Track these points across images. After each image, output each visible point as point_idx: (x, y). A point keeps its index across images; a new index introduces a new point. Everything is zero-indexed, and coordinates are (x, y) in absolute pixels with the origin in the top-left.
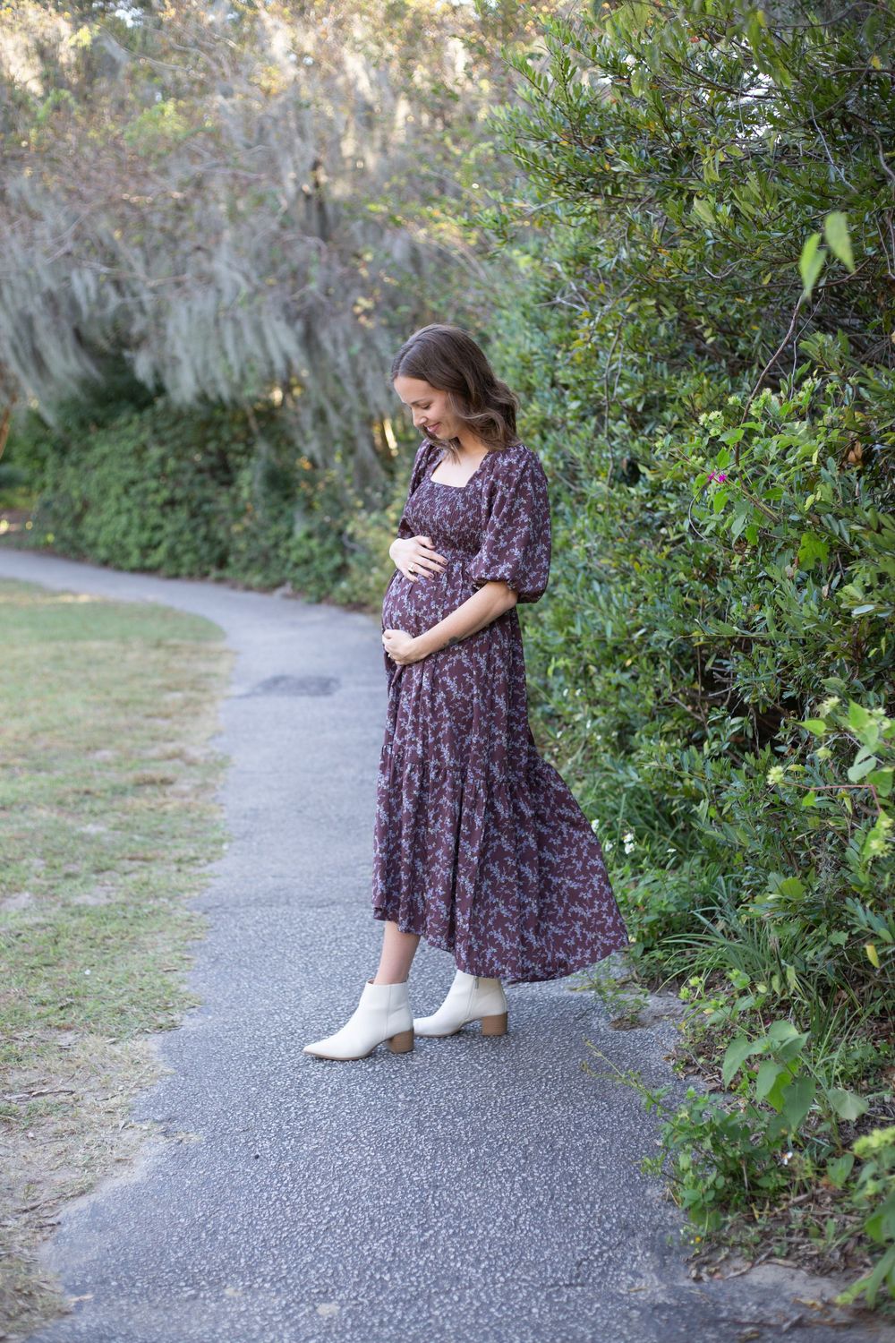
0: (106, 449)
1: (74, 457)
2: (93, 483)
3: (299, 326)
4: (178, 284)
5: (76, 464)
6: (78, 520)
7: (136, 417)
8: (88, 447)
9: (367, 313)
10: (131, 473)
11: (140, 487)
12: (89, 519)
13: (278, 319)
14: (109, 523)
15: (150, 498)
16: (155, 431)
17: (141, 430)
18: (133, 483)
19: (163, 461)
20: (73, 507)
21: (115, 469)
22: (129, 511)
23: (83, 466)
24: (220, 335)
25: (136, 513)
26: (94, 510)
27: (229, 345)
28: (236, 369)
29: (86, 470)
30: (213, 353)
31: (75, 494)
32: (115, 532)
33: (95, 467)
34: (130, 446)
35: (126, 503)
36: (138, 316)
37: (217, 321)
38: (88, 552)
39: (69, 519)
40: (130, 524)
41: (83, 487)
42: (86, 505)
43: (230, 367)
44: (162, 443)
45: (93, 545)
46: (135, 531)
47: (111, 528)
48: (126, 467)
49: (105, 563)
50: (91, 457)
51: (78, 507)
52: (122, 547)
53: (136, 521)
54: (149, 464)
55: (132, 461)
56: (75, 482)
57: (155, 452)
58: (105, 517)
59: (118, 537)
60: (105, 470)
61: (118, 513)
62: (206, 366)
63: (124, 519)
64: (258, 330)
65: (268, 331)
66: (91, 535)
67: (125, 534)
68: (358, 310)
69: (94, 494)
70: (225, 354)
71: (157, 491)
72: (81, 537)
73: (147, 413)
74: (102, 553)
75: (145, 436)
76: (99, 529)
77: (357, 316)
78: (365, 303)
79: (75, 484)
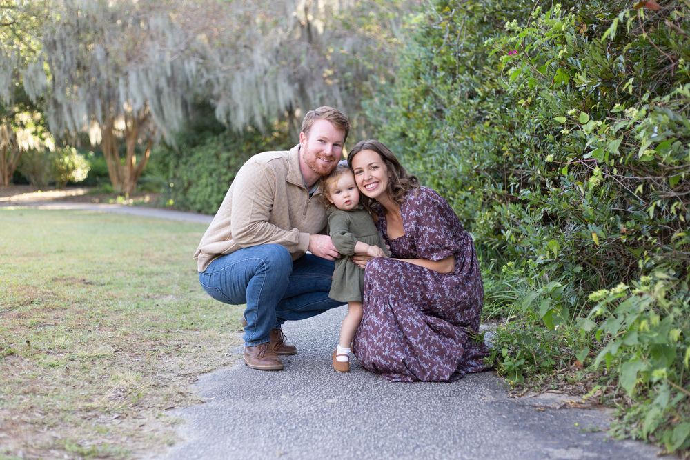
0: (201, 155)
1: (184, 160)
2: (194, 172)
3: (297, 86)
4: (238, 68)
5: (185, 163)
6: (186, 190)
7: (215, 138)
8: (191, 155)
9: (329, 77)
10: (213, 166)
11: (217, 172)
12: (192, 190)
13: (285, 81)
14: (201, 191)
15: (223, 178)
16: (225, 145)
17: (218, 144)
18: (214, 170)
19: (229, 159)
20: (183, 184)
21: (205, 164)
22: (212, 184)
23: (189, 164)
24: (258, 92)
25: (215, 185)
26: (194, 185)
27: (263, 97)
28: (266, 109)
29: (190, 165)
30: (255, 101)
31: (185, 178)
32: (205, 195)
33: (194, 165)
34: (213, 152)
35: (211, 180)
36: (216, 86)
37: (257, 85)
38: (191, 207)
39: (181, 190)
40: (212, 191)
41: (189, 174)
42: (190, 184)
43: (263, 108)
44: (229, 150)
45: (194, 203)
46: (215, 194)
47: (203, 193)
48: (211, 163)
49: (199, 212)
50: (192, 160)
51: (186, 184)
52: (208, 203)
53: (215, 189)
54: (222, 161)
55: (214, 160)
56: (185, 172)
57: (224, 155)
58: (199, 189)
59: (206, 198)
60: (200, 165)
61: (207, 186)
62: (251, 108)
63: (209, 189)
64: (275, 88)
65: (279, 88)
66: (192, 198)
67: (210, 196)
68: (325, 75)
69: (194, 178)
70: (260, 101)
71: (226, 174)
72: (187, 199)
73: (221, 136)
74: (198, 206)
75: (220, 147)
76: (197, 194)
77: (325, 79)
78: (329, 72)
79: (184, 173)
